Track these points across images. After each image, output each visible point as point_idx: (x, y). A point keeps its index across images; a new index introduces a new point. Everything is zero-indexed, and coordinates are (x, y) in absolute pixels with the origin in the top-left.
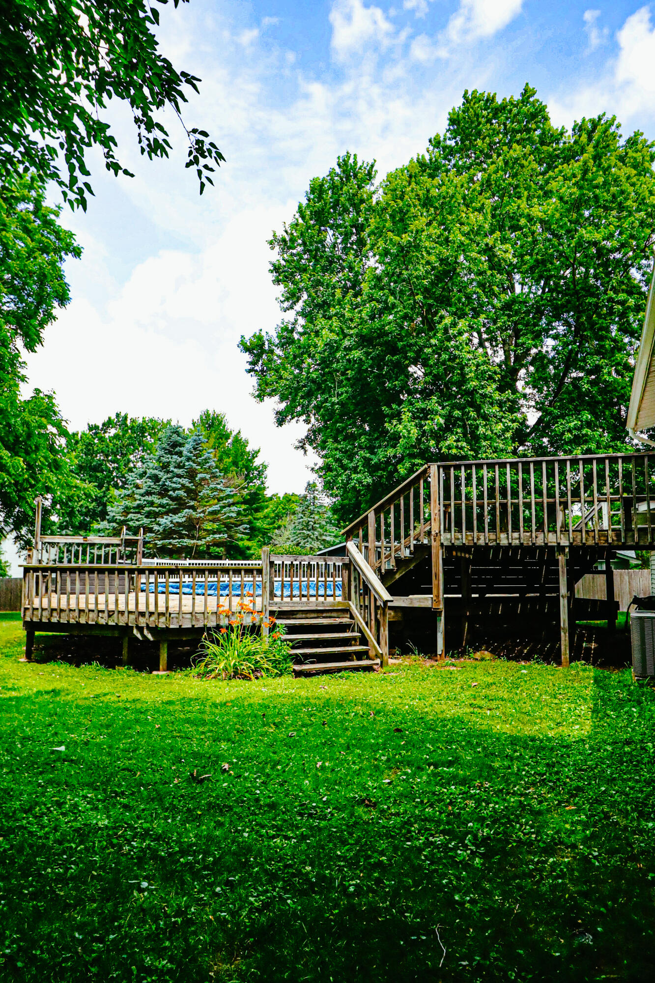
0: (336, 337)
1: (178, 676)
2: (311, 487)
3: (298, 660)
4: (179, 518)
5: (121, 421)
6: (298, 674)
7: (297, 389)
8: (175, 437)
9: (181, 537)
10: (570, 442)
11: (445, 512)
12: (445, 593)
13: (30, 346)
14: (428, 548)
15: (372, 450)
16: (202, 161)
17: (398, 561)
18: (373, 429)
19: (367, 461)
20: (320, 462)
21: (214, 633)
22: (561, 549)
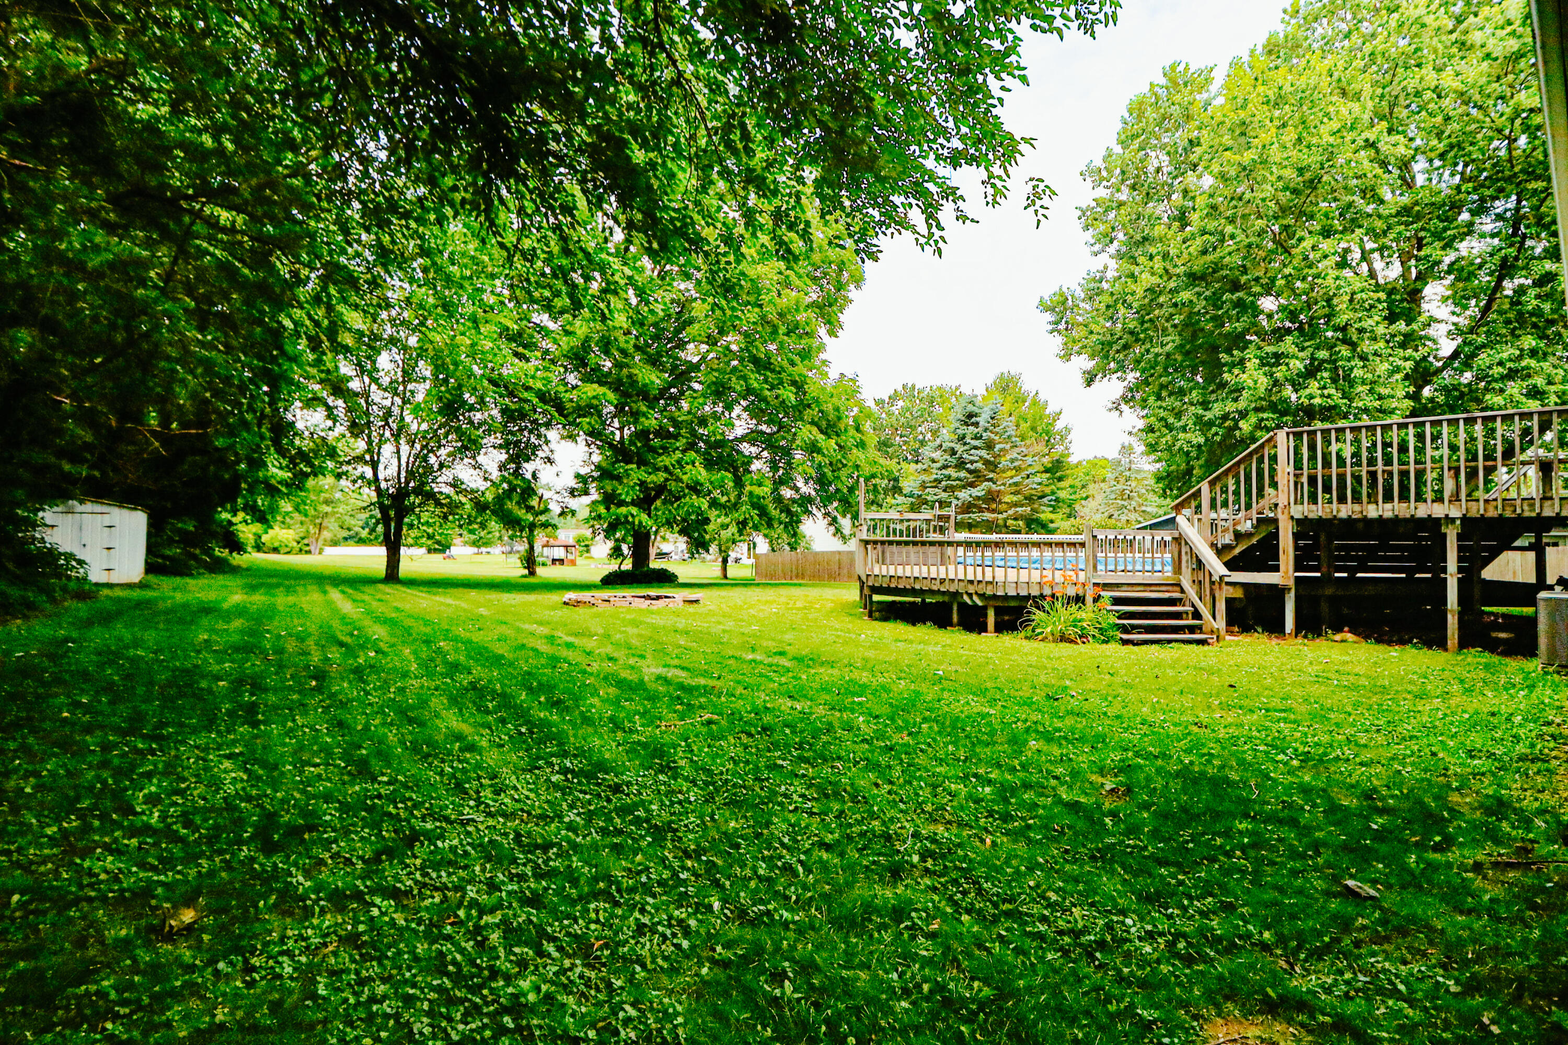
0: (1159, 280)
1: (1008, 640)
2: (1126, 450)
3: (1125, 629)
4: (978, 492)
5: (909, 391)
6: (1125, 642)
7: (1110, 344)
8: (970, 408)
9: (981, 510)
10: (1503, 378)
11: (1296, 484)
12: (1296, 570)
13: (832, 333)
14: (1275, 521)
15: (1205, 405)
16: (1038, 203)
17: (1238, 536)
18: (1209, 379)
19: (1199, 419)
20: (1141, 424)
21: (1037, 601)
22: (1450, 520)
